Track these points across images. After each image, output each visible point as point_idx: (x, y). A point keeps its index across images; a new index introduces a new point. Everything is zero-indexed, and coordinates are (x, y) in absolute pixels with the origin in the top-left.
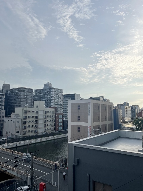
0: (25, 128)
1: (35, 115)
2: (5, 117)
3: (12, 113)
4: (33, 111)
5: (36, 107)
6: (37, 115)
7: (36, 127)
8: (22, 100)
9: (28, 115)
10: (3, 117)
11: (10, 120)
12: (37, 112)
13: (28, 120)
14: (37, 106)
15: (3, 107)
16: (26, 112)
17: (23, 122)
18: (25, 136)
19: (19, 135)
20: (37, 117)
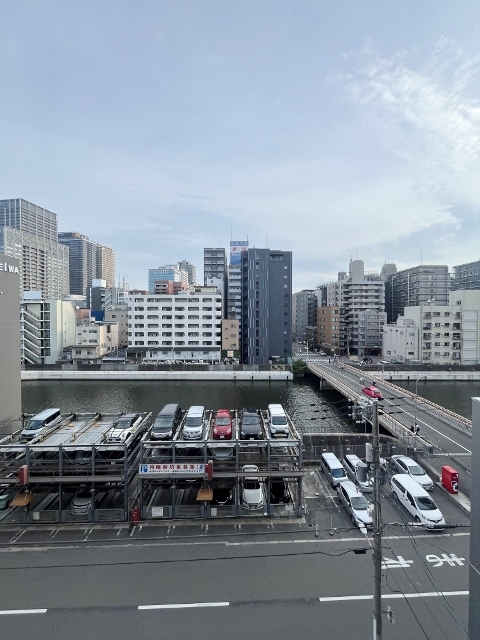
0: (429, 348)
1: (452, 321)
2: (386, 324)
3: (400, 318)
4: (447, 314)
5: (455, 304)
6: (457, 321)
7: (457, 346)
8: (421, 291)
9: (434, 321)
10: (382, 323)
11: (394, 329)
12: (458, 314)
13: (434, 331)
14: (459, 303)
15: (383, 307)
16: (428, 315)
17: (421, 336)
18: (428, 362)
19: (414, 359)
20: (457, 326)
